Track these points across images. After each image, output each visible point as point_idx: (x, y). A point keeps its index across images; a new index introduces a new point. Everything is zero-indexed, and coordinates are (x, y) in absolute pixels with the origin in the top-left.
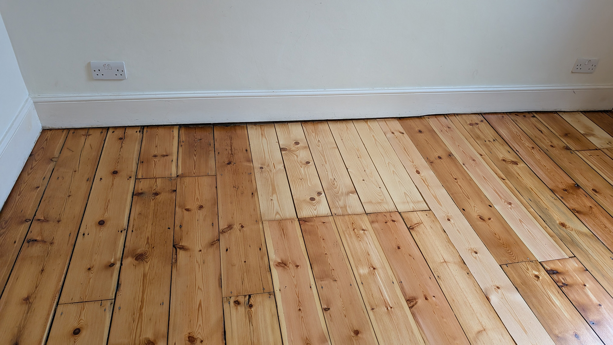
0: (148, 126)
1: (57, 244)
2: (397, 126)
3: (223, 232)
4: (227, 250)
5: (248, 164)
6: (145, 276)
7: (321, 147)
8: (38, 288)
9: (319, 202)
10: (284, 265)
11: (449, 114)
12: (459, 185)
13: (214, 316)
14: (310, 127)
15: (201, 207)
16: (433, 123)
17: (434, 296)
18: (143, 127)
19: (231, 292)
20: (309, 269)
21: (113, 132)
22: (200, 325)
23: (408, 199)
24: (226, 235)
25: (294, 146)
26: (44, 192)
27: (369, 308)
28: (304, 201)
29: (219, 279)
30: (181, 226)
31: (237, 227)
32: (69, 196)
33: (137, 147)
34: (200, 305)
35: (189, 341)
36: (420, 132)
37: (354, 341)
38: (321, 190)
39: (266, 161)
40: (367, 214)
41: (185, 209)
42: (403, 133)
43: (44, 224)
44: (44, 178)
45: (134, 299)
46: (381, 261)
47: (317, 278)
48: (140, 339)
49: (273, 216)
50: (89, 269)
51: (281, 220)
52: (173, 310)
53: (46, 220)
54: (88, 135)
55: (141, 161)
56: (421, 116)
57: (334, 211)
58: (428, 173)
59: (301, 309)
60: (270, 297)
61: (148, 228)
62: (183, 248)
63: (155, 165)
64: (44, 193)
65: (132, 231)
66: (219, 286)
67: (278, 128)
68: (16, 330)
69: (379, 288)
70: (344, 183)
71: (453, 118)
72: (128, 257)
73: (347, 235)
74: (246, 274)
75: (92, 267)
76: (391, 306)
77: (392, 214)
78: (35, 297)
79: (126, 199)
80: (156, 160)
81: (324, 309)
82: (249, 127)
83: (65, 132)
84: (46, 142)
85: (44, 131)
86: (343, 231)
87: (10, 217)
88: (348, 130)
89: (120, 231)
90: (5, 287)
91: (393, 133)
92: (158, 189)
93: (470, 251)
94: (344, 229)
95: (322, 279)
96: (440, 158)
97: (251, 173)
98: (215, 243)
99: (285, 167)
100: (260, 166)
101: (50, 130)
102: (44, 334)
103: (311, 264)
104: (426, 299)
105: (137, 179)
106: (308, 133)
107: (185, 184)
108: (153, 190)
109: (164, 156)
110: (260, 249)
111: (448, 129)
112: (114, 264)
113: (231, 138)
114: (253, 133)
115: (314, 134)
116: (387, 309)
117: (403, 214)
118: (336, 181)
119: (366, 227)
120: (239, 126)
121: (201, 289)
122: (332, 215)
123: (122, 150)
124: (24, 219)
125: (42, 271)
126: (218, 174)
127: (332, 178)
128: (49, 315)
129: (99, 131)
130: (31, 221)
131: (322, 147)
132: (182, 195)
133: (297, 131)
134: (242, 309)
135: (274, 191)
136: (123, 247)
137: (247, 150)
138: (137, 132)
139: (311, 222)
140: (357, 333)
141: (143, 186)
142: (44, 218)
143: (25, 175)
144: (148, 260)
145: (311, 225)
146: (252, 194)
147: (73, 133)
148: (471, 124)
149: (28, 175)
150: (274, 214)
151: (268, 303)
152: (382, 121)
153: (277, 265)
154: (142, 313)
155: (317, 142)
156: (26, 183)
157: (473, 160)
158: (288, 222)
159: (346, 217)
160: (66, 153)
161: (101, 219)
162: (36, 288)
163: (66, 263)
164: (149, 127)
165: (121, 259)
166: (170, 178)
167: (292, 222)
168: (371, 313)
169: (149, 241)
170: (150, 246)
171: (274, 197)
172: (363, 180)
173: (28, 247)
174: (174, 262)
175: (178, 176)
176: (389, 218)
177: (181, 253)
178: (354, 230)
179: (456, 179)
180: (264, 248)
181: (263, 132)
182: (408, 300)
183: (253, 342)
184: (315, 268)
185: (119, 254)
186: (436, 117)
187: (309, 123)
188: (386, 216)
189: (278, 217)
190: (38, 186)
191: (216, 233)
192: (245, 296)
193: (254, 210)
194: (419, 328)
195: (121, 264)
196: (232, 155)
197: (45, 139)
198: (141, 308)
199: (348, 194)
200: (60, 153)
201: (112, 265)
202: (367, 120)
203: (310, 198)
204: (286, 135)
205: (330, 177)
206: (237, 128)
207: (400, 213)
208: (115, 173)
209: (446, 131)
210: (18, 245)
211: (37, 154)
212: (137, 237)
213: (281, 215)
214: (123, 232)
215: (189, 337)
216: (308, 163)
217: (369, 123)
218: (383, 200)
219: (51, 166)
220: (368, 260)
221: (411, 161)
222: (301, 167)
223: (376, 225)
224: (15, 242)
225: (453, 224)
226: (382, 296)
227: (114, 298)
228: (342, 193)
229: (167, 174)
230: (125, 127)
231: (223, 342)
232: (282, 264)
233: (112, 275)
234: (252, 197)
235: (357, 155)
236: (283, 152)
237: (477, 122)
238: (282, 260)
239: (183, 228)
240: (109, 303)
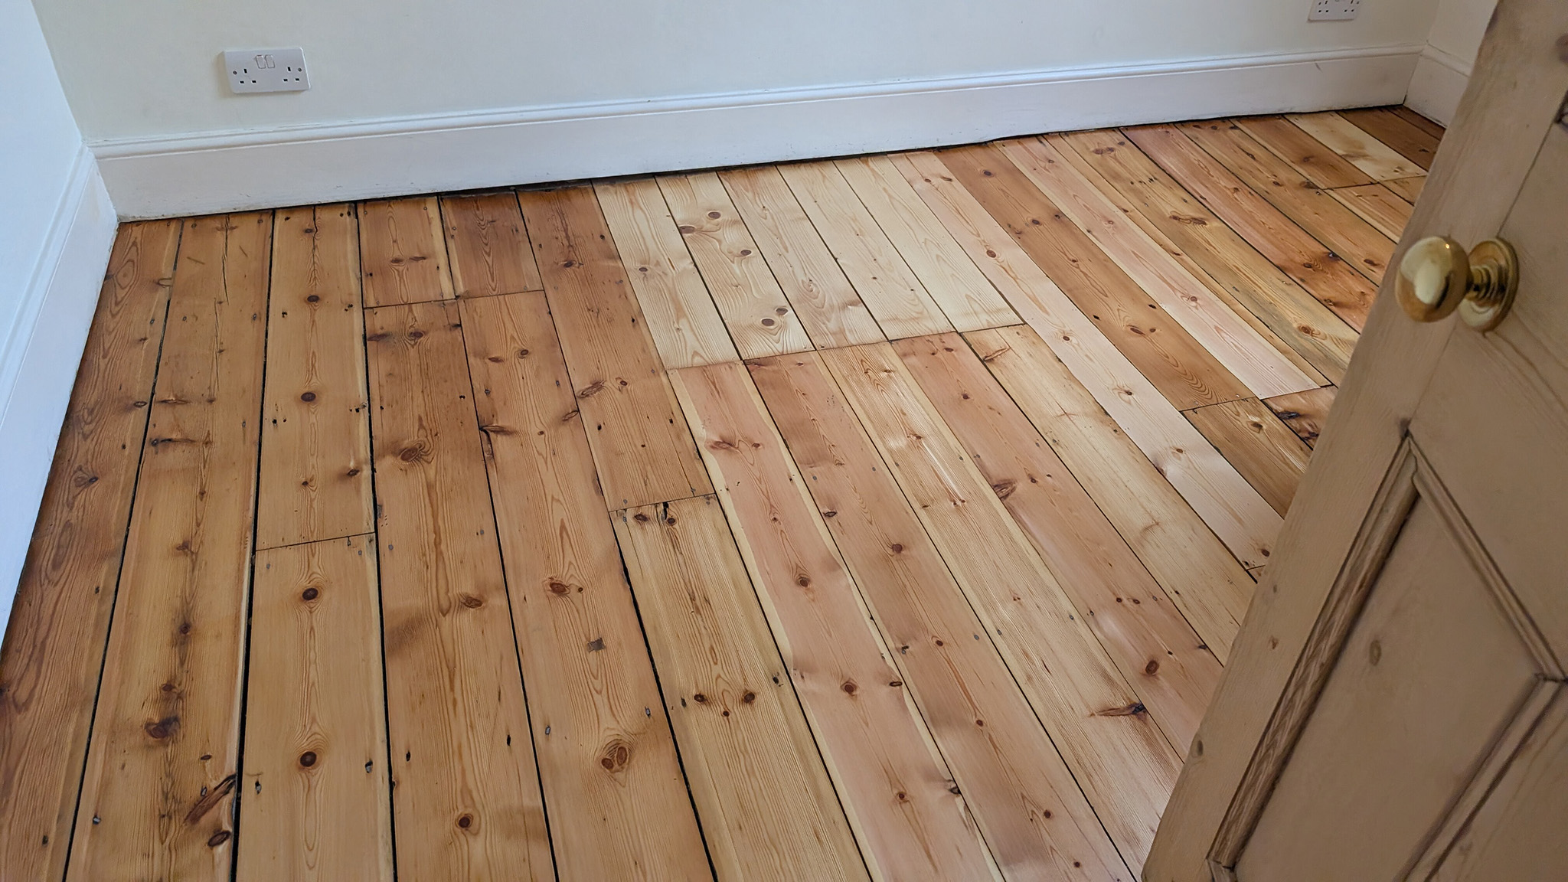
0: (365, 201)
1: (219, 444)
2: (935, 165)
3: (584, 395)
4: (600, 428)
5: (611, 264)
6: (430, 487)
7: (771, 220)
8: (201, 526)
9: (783, 327)
10: (728, 446)
11: (1047, 134)
12: (1081, 271)
13: (598, 544)
14: (738, 181)
15: (524, 353)
16: (1014, 154)
17: (1049, 476)
18: (355, 204)
19: (625, 501)
20: (782, 449)
21: (287, 219)
22: (570, 563)
23: (976, 307)
24: (592, 400)
25: (708, 222)
26: (161, 347)
27: (917, 506)
28: (751, 326)
29: (593, 481)
30: (487, 392)
31: (611, 384)
32: (221, 351)
33: (350, 246)
34: (563, 527)
35: (554, 591)
36: (988, 174)
37: (895, 563)
38: (784, 303)
39: (651, 255)
40: (891, 342)
41: (490, 359)
42: (950, 180)
43: (178, 407)
44: (153, 320)
45: (418, 528)
46: (932, 423)
47: (801, 463)
48: (449, 598)
49: (687, 360)
50: (305, 483)
51: (706, 366)
52: (508, 541)
53: (181, 401)
54: (227, 229)
55: (365, 273)
56: (986, 142)
57: (818, 342)
58: (1013, 254)
59: (777, 516)
60: (708, 503)
61: (415, 400)
62: (501, 431)
63: (401, 277)
64: (160, 350)
65: (382, 408)
66: (597, 493)
67: (667, 187)
68: (178, 603)
69: (934, 470)
70: (831, 287)
71: (1058, 142)
72: (384, 456)
73: (854, 384)
74: (649, 467)
75: (311, 481)
76: (962, 499)
77: (944, 338)
78: (202, 542)
79: (352, 348)
80: (401, 268)
81: (825, 515)
82: (599, 189)
83: (173, 225)
84: (134, 249)
85: (124, 226)
86: (843, 376)
87: (96, 402)
88: (826, 181)
89: (354, 411)
90: (128, 530)
91: (927, 180)
92: (419, 326)
93: (1116, 392)
94: (845, 372)
95: (811, 463)
96: (1036, 222)
97: (621, 281)
98: (570, 416)
99: (696, 265)
100: (639, 266)
101: (138, 223)
102: (240, 605)
103: (784, 440)
104: (1033, 481)
105: (366, 308)
106: (736, 193)
107: (478, 310)
108: (407, 328)
109: (417, 259)
110: (671, 421)
111: (1048, 163)
112: (358, 471)
113: (562, 215)
114: (610, 201)
115: (750, 195)
116: (955, 504)
117: (967, 336)
118: (815, 285)
119: (893, 365)
120: (575, 188)
121: (558, 501)
122: (816, 350)
123: (316, 253)
124: (131, 402)
125: (202, 493)
126: (547, 286)
127: (805, 279)
128: (240, 571)
129: (254, 219)
130: (148, 405)
131: (773, 218)
132: (477, 333)
133: (712, 192)
134: (653, 529)
135: (680, 312)
136: (369, 439)
137: (602, 237)
138: (342, 215)
139: (772, 364)
140: (898, 548)
141: (382, 321)
142: (176, 396)
143: (106, 317)
144: (430, 457)
145: (774, 371)
146: (633, 320)
147: (194, 226)
148: (1097, 152)
149: (113, 316)
150: (690, 357)
151: (707, 514)
152: (901, 157)
153: (712, 447)
154: (441, 553)
155: (759, 210)
156: (113, 334)
157: (1109, 222)
158: (723, 369)
159: (848, 351)
160: (187, 269)
161: (306, 390)
162: (198, 525)
163: (250, 476)
164: (368, 203)
165: (370, 461)
166: (442, 302)
167: (731, 368)
168: (922, 513)
169: (425, 423)
170: (429, 432)
171: (683, 324)
172: (875, 278)
173: (157, 453)
174: (489, 458)
175: (457, 297)
176: (938, 345)
177: (500, 443)
178: (866, 373)
179: (1074, 261)
180: (679, 419)
181: (633, 197)
182: (996, 486)
183: (687, 581)
184: (795, 446)
185: (364, 453)
186: (1019, 143)
187: (736, 173)
188: (932, 342)
189: (698, 361)
190: (143, 337)
191: (570, 399)
192: (656, 505)
193: (644, 351)
194: (1025, 531)
195: (373, 470)
196: (571, 249)
197: (130, 244)
198: (437, 544)
199: (844, 306)
200: (175, 268)
201: (354, 473)
202: (866, 158)
203: (763, 321)
204: (687, 200)
205: (801, 277)
206: (572, 193)
207: (960, 334)
208: (313, 299)
209: (1045, 168)
210: (133, 451)
211: (120, 275)
212: (394, 418)
213: (705, 357)
214: (361, 411)
215: (552, 585)
216: (746, 252)
217: (870, 163)
218: (921, 313)
219: (162, 295)
220: (903, 423)
221: (973, 234)
222: (733, 262)
223: (912, 360)
224: (124, 447)
225: (1076, 346)
226: (942, 483)
227: (373, 530)
228: (832, 307)
229: (432, 295)
230: (313, 207)
231: (624, 586)
232: (725, 444)
233: (358, 491)
234: (634, 326)
235: (854, 230)
236: (686, 236)
237: (1110, 146)
238: (721, 437)
239: (493, 394)
240: (365, 540)
